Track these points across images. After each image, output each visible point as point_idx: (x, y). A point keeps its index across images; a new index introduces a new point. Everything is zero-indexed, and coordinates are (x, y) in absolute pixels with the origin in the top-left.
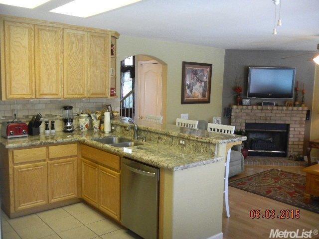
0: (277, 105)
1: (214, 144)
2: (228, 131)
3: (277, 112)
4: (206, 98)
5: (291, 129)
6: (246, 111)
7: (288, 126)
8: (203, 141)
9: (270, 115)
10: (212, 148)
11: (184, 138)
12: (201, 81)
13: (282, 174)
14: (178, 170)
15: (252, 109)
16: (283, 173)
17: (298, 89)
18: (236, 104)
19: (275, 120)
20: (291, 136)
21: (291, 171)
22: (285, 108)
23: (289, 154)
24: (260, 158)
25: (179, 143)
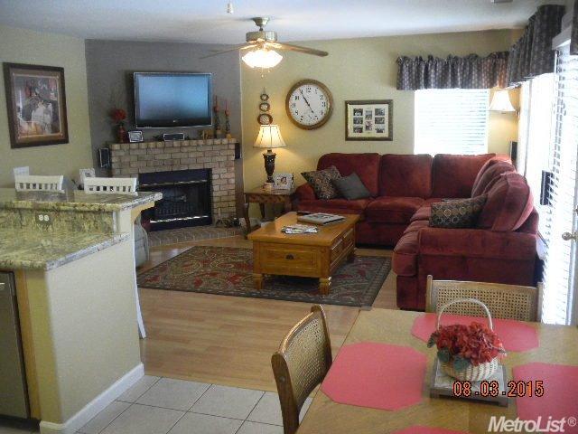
0: (187, 139)
1: (110, 213)
2: (124, 188)
3: (190, 149)
4: (61, 133)
5: (215, 177)
6: (137, 152)
7: (208, 173)
8: (87, 209)
9: (178, 156)
10: (106, 219)
11: (46, 210)
12: (46, 102)
13: (212, 252)
14: (54, 266)
15: (148, 148)
16: (213, 250)
17: (218, 109)
18: (118, 142)
19: (188, 165)
20: (215, 188)
21: (223, 245)
22: (201, 142)
23: (216, 218)
24: (172, 233)
25: (37, 221)
